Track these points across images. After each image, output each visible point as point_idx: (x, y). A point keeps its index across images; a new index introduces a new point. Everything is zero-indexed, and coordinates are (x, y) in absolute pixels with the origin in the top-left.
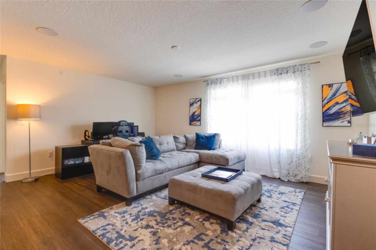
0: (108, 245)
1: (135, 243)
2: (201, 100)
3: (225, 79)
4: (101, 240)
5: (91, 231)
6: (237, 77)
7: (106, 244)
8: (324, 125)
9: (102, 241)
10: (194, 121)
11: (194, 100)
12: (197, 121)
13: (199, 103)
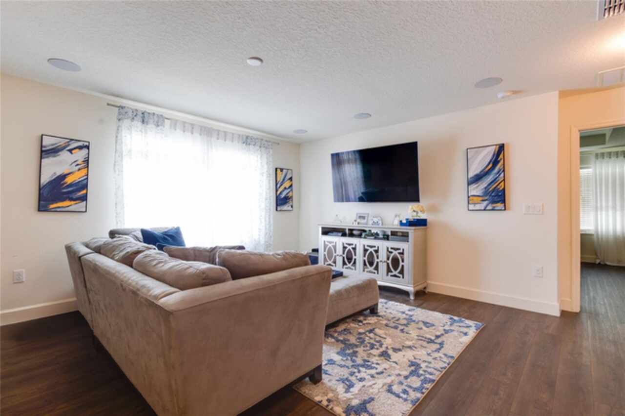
0: (436, 382)
1: (420, 361)
2: (88, 147)
3: (169, 121)
4: (428, 390)
5: (414, 407)
6: (193, 125)
7: (434, 383)
8: (279, 209)
9: (430, 388)
10: (63, 200)
11: (62, 142)
12: (72, 199)
13: (80, 155)
